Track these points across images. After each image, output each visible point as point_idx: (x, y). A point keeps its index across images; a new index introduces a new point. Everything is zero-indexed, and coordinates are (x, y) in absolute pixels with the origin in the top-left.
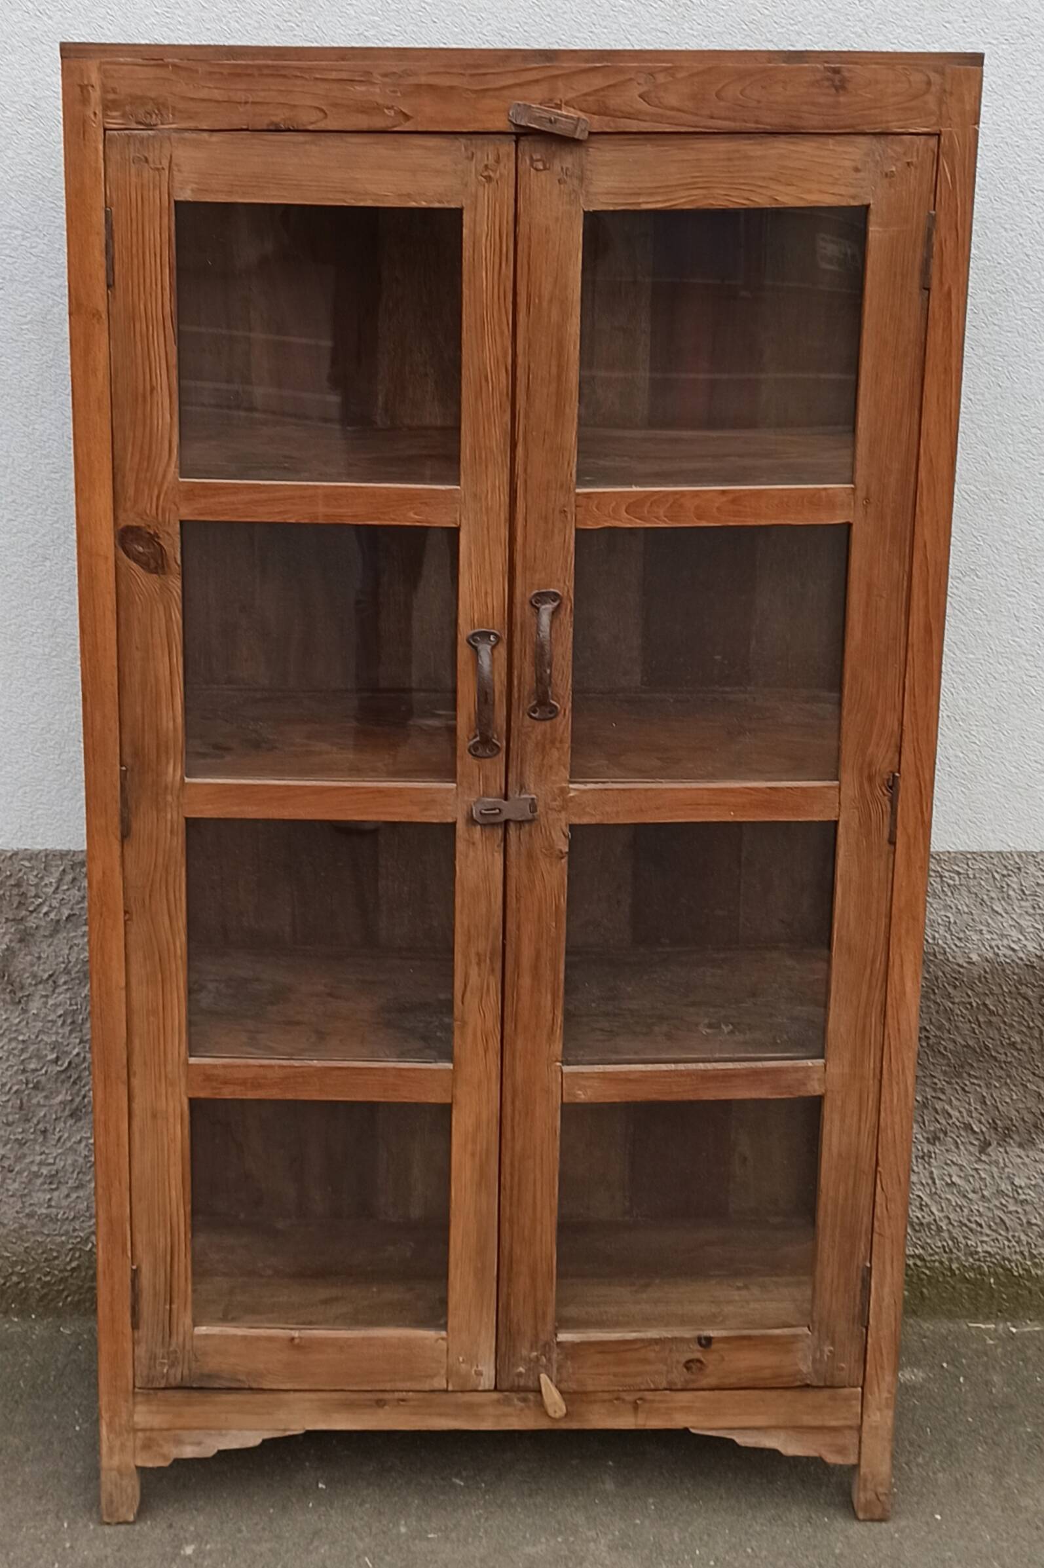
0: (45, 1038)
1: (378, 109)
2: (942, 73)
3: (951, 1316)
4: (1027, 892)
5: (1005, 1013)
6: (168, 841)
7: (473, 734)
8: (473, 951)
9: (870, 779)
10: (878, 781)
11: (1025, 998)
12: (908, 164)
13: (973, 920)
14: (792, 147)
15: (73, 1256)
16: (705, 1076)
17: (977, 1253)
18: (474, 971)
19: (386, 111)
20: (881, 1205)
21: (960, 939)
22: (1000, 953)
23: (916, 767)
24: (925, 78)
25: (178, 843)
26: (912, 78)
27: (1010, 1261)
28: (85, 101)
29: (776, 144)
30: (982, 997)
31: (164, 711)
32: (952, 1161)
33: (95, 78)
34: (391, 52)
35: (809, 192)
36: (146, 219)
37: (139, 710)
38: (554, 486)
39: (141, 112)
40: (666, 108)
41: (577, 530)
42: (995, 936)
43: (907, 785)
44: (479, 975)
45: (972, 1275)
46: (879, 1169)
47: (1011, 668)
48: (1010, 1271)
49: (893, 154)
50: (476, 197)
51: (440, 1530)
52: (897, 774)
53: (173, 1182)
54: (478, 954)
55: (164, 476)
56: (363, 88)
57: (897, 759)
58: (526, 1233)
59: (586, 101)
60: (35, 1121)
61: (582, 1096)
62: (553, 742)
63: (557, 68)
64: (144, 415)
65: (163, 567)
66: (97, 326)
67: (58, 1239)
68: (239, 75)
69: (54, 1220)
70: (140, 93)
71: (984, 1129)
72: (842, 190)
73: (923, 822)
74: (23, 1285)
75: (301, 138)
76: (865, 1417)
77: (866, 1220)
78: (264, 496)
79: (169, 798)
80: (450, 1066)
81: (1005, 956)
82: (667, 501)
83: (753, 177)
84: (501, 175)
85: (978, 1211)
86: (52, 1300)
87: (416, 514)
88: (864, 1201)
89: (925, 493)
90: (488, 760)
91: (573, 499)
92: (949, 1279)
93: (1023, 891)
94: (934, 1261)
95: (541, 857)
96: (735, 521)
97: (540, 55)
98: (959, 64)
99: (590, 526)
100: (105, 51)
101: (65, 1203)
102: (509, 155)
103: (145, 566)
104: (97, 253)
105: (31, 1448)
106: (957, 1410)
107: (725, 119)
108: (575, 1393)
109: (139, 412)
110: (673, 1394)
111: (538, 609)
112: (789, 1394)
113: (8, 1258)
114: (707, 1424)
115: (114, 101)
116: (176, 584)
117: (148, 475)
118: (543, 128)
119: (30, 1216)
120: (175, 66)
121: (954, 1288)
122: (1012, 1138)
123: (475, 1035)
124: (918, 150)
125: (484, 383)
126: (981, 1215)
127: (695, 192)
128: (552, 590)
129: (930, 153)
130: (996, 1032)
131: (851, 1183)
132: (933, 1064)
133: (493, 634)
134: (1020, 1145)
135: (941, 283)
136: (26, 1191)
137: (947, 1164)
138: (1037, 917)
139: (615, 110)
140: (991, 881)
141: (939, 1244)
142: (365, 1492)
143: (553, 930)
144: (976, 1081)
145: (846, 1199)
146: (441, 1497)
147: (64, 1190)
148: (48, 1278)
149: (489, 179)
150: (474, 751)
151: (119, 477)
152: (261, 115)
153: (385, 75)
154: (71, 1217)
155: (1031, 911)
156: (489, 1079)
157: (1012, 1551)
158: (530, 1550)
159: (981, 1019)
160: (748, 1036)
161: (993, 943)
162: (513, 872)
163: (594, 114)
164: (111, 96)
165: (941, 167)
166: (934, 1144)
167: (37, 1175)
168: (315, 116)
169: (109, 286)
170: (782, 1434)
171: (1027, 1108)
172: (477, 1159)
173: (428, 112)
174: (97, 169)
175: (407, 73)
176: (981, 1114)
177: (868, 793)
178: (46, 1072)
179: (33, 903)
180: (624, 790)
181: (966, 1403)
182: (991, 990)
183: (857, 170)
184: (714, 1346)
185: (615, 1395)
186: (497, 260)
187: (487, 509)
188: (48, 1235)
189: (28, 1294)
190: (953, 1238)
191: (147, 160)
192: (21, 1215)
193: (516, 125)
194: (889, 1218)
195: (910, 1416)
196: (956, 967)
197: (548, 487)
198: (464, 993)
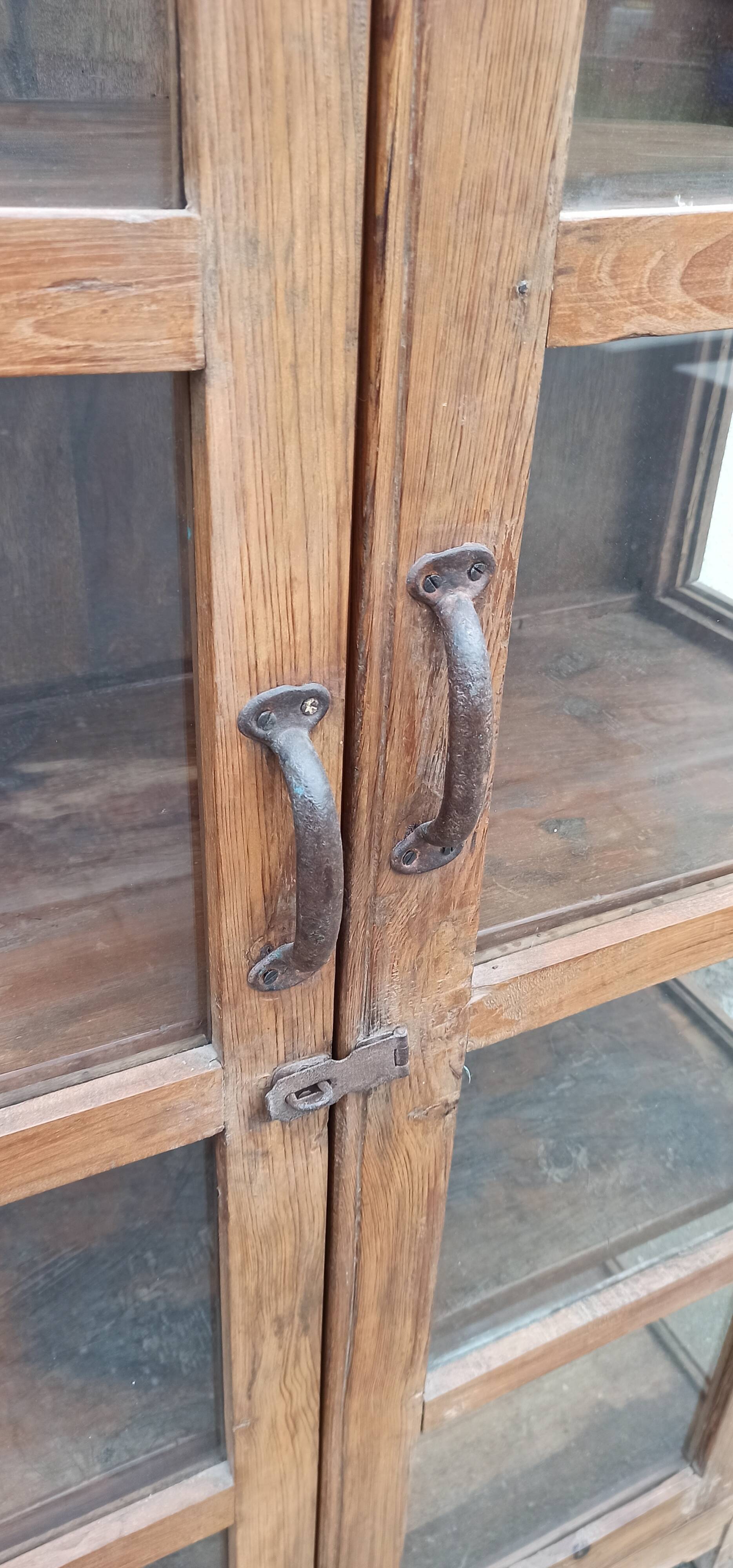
7: (260, 945)
8: (267, 1319)
18: (269, 1346)
38: (501, 197)
41: (548, 352)
44: (279, 1347)
54: (276, 1320)
62: (444, 910)
87: (40, 326)
90: (294, 991)
91: (549, 246)
95: (406, 1128)
99: (586, 336)
128: (469, 546)
133: (311, 694)
150: (261, 982)
184: (591, 1551)
187: (292, 294)
197: (483, 204)
198: (251, 1384)
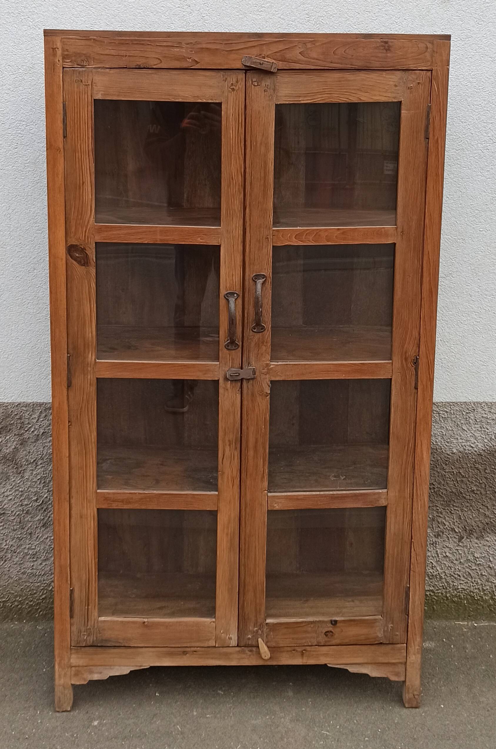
0: (32, 490)
1: (184, 59)
2: (433, 44)
3: (447, 618)
4: (478, 421)
5: (469, 477)
6: (89, 388)
7: (227, 339)
8: (227, 439)
9: (406, 359)
10: (409, 360)
11: (478, 470)
12: (419, 83)
13: (454, 433)
14: (367, 76)
15: (43, 592)
16: (333, 497)
17: (458, 589)
18: (227, 449)
19: (188, 59)
20: (414, 557)
21: (448, 442)
22: (466, 449)
23: (427, 354)
24: (425, 46)
25: (93, 390)
26: (419, 46)
27: (473, 593)
28: (55, 55)
29: (360, 75)
30: (459, 469)
31: (87, 329)
32: (446, 546)
33: (59, 45)
34: (190, 34)
35: (375, 95)
36: (81, 107)
37: (76, 328)
38: (263, 227)
39: (79, 60)
40: (311, 58)
41: (273, 246)
42: (464, 441)
43: (422, 362)
44: (230, 451)
45: (456, 599)
46: (413, 540)
47: (469, 318)
48: (474, 597)
49: (412, 79)
50: (228, 98)
51: (212, 713)
52: (418, 357)
53: (89, 548)
54: (229, 441)
55: (88, 222)
56: (178, 50)
57: (418, 350)
58: (252, 571)
59: (276, 55)
60: (26, 528)
61: (277, 507)
62: (263, 343)
63: (263, 41)
64: (79, 194)
65: (87, 263)
66: (59, 155)
67: (37, 585)
68: (123, 44)
69: (35, 575)
70: (79, 52)
71: (460, 531)
72: (389, 95)
73: (430, 378)
74: (20, 606)
75: (150, 71)
76: (408, 658)
77: (407, 564)
78: (133, 231)
79: (89, 369)
80: (217, 493)
81: (468, 450)
82: (314, 233)
83: (350, 89)
84: (239, 88)
85: (458, 569)
86: (33, 613)
87: (201, 239)
88: (406, 556)
89: (428, 229)
90: (233, 351)
91: (271, 232)
92: (446, 601)
93: (476, 420)
94: (439, 593)
95: (258, 396)
96: (344, 242)
97: (256, 36)
98: (440, 40)
99: (279, 244)
100: (63, 33)
101: (40, 567)
102: (242, 79)
103: (79, 262)
104: (59, 122)
105: (23, 679)
106: (450, 659)
107: (337, 63)
108: (274, 647)
109: (77, 193)
110: (319, 647)
111: (256, 282)
112: (373, 647)
113: (13, 593)
114: (335, 662)
115: (67, 55)
116: (93, 271)
117: (81, 221)
118: (257, 67)
119: (24, 573)
120: (94, 39)
121: (448, 605)
122: (473, 535)
123: (228, 478)
124: (422, 77)
125: (231, 180)
126: (460, 571)
127: (324, 96)
128: (262, 273)
129: (428, 78)
130: (465, 485)
131: (400, 547)
132: (437, 500)
133: (235, 293)
134: (477, 538)
135: (434, 135)
136: (22, 562)
137: (444, 547)
138: (483, 432)
139: (289, 59)
140: (461, 415)
141: (441, 585)
142: (177, 697)
143: (263, 429)
144: (456, 509)
145: (398, 555)
146: (213, 699)
147: (39, 561)
148: (32, 603)
149: (233, 90)
150: (227, 347)
151: (68, 223)
152: (132, 61)
153: (188, 44)
154: (42, 574)
155: (480, 429)
156: (234, 499)
157: (476, 721)
158: (253, 722)
159: (458, 480)
160: (353, 481)
161: (463, 444)
162: (245, 403)
163: (280, 61)
164: (66, 53)
165: (433, 85)
166: (438, 538)
167: (27, 554)
168: (157, 62)
169: (64, 137)
170: (370, 667)
171: (480, 521)
172: (229, 536)
173: (207, 60)
174: (59, 85)
175: (197, 43)
176: (459, 524)
177: (405, 365)
178: (32, 505)
179: (27, 426)
180: (295, 364)
181: (454, 656)
182: (462, 466)
183: (396, 86)
184: (338, 625)
185: (293, 648)
186: (237, 126)
187: (233, 237)
188: (32, 583)
189: (22, 611)
190: (447, 582)
191: (82, 81)
192: (19, 573)
193: (245, 66)
194: (418, 563)
195: (429, 662)
196: (446, 455)
197: (260, 227)
198: (223, 459)
